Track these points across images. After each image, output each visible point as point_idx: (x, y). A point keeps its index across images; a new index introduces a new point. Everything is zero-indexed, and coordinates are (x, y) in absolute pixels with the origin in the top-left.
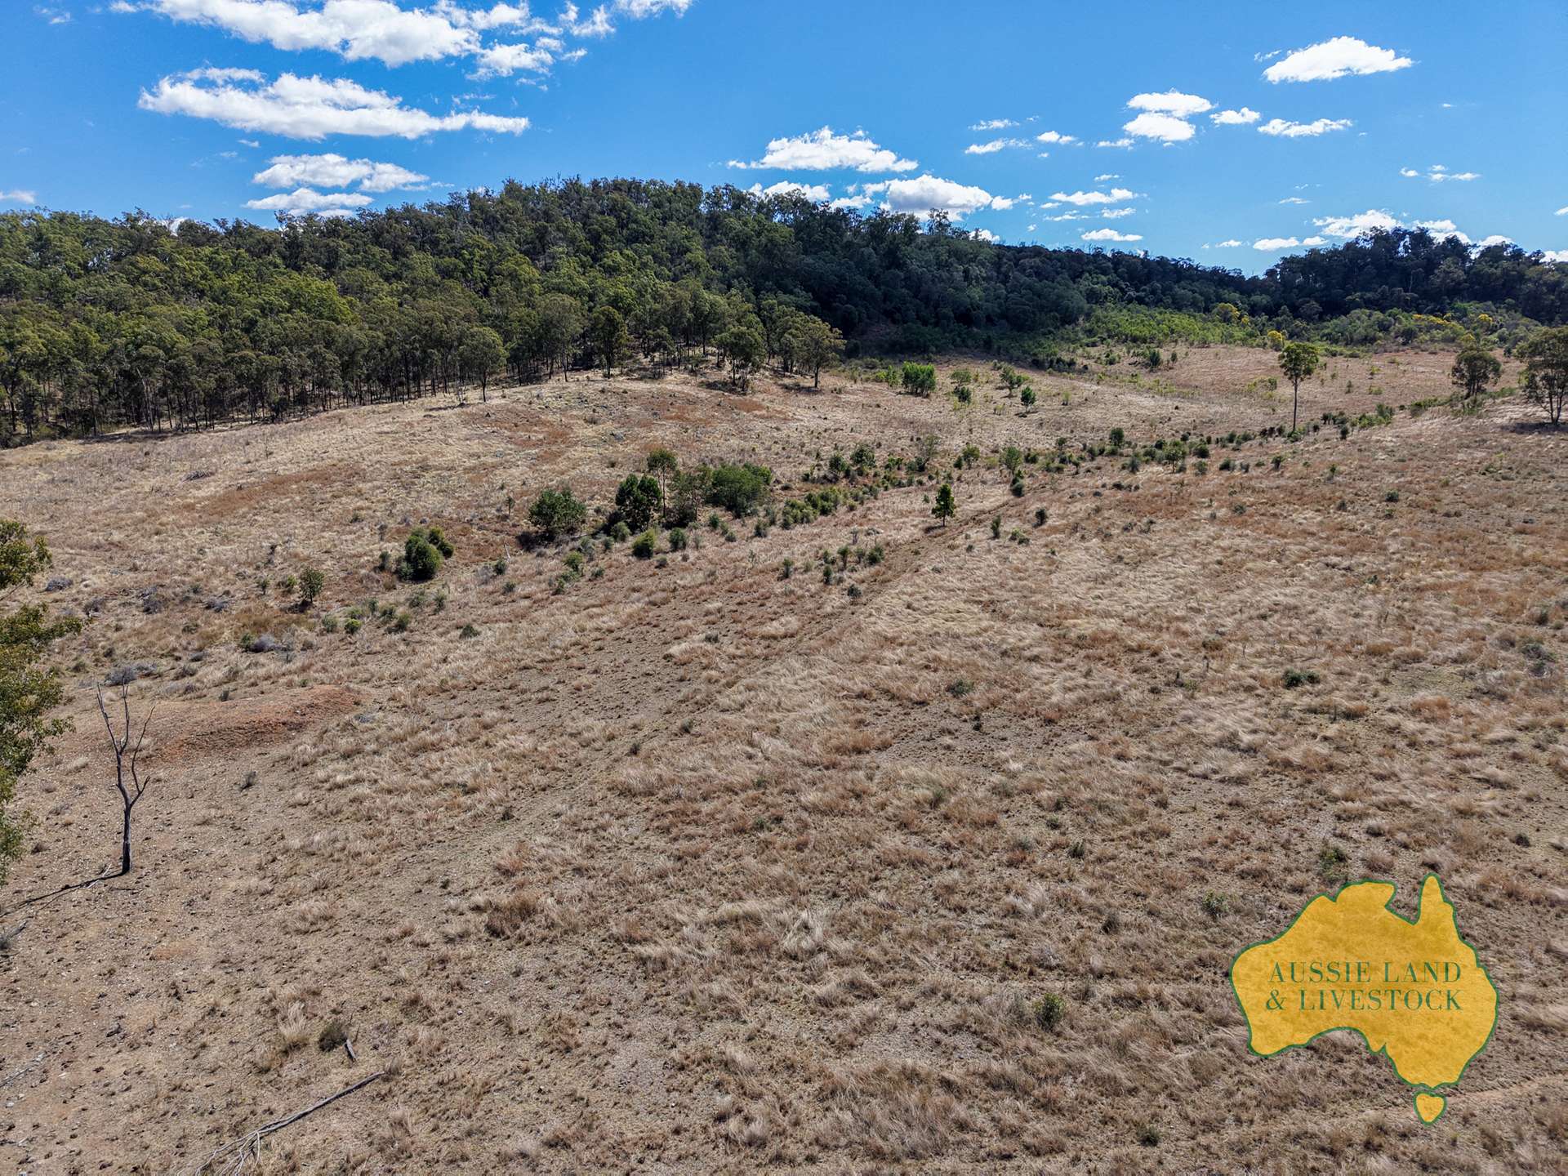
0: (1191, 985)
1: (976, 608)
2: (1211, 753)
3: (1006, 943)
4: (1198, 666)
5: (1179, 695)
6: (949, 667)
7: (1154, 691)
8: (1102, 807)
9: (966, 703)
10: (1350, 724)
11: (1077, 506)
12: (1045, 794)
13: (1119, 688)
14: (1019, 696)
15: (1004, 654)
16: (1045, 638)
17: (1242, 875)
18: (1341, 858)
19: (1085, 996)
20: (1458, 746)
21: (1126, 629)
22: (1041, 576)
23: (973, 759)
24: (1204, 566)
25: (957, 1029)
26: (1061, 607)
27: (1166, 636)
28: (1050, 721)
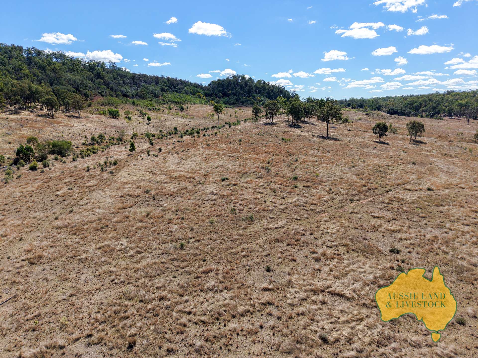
0: (210, 236)
1: (147, 173)
2: (208, 196)
3: (170, 237)
4: (203, 180)
5: (200, 186)
6: (144, 187)
7: (194, 186)
8: (187, 209)
9: (150, 194)
10: (235, 187)
11: (169, 147)
12: (173, 209)
13: (187, 186)
14: (163, 191)
15: (157, 182)
16: (167, 178)
17: (217, 216)
18: (235, 210)
19: (189, 242)
20: (254, 187)
21: (186, 174)
22: (163, 164)
23: (154, 205)
24: (202, 158)
25: (163, 254)
26: (170, 171)
27: (195, 174)
28: (172, 195)
